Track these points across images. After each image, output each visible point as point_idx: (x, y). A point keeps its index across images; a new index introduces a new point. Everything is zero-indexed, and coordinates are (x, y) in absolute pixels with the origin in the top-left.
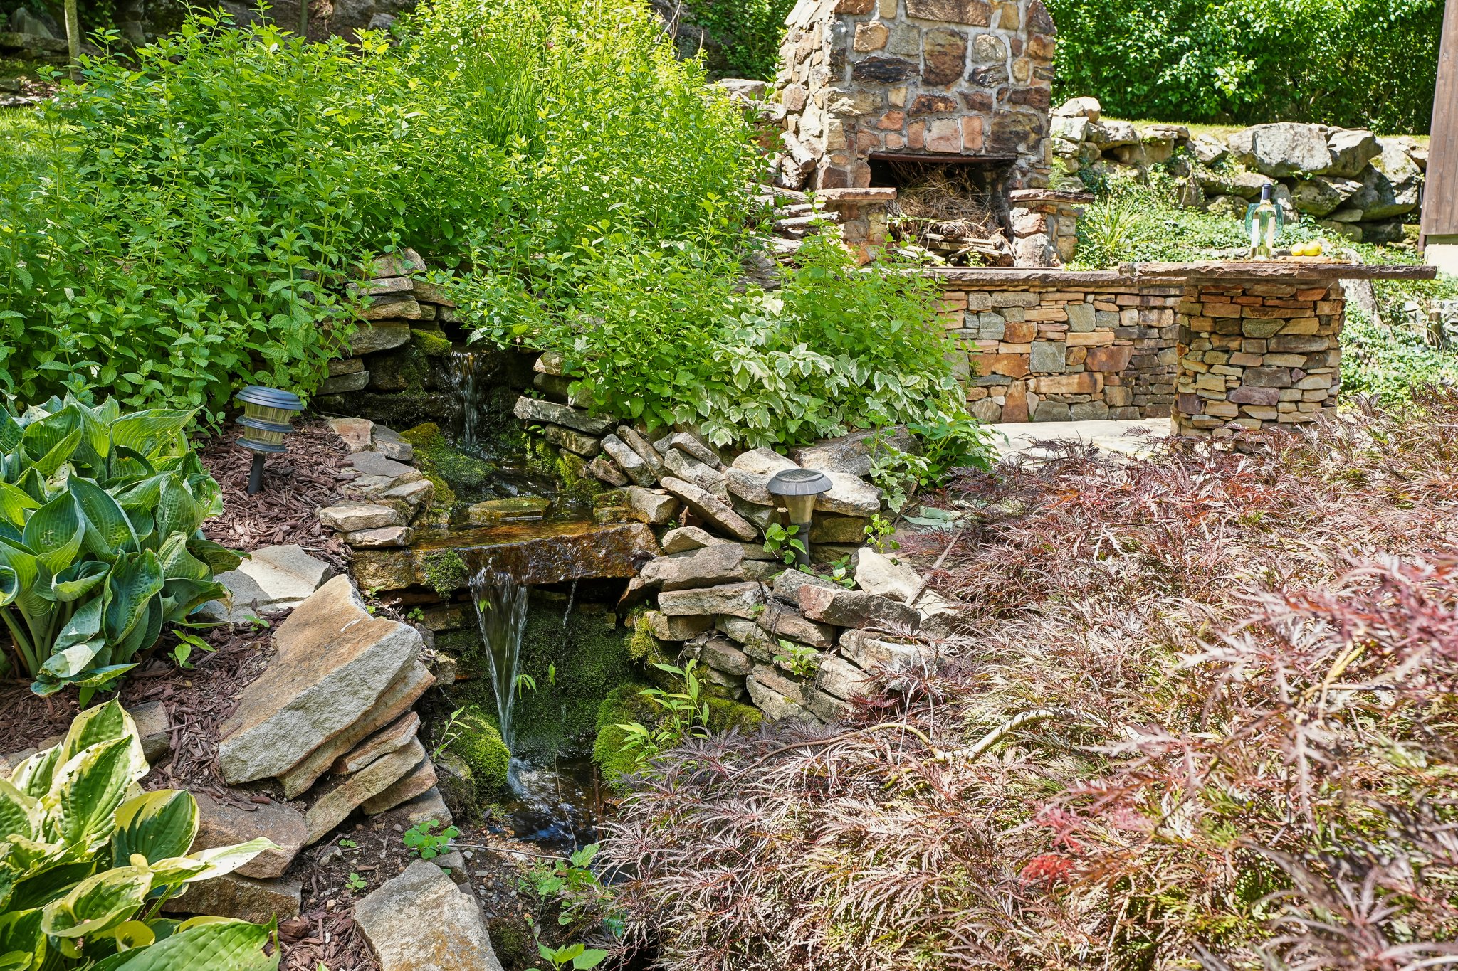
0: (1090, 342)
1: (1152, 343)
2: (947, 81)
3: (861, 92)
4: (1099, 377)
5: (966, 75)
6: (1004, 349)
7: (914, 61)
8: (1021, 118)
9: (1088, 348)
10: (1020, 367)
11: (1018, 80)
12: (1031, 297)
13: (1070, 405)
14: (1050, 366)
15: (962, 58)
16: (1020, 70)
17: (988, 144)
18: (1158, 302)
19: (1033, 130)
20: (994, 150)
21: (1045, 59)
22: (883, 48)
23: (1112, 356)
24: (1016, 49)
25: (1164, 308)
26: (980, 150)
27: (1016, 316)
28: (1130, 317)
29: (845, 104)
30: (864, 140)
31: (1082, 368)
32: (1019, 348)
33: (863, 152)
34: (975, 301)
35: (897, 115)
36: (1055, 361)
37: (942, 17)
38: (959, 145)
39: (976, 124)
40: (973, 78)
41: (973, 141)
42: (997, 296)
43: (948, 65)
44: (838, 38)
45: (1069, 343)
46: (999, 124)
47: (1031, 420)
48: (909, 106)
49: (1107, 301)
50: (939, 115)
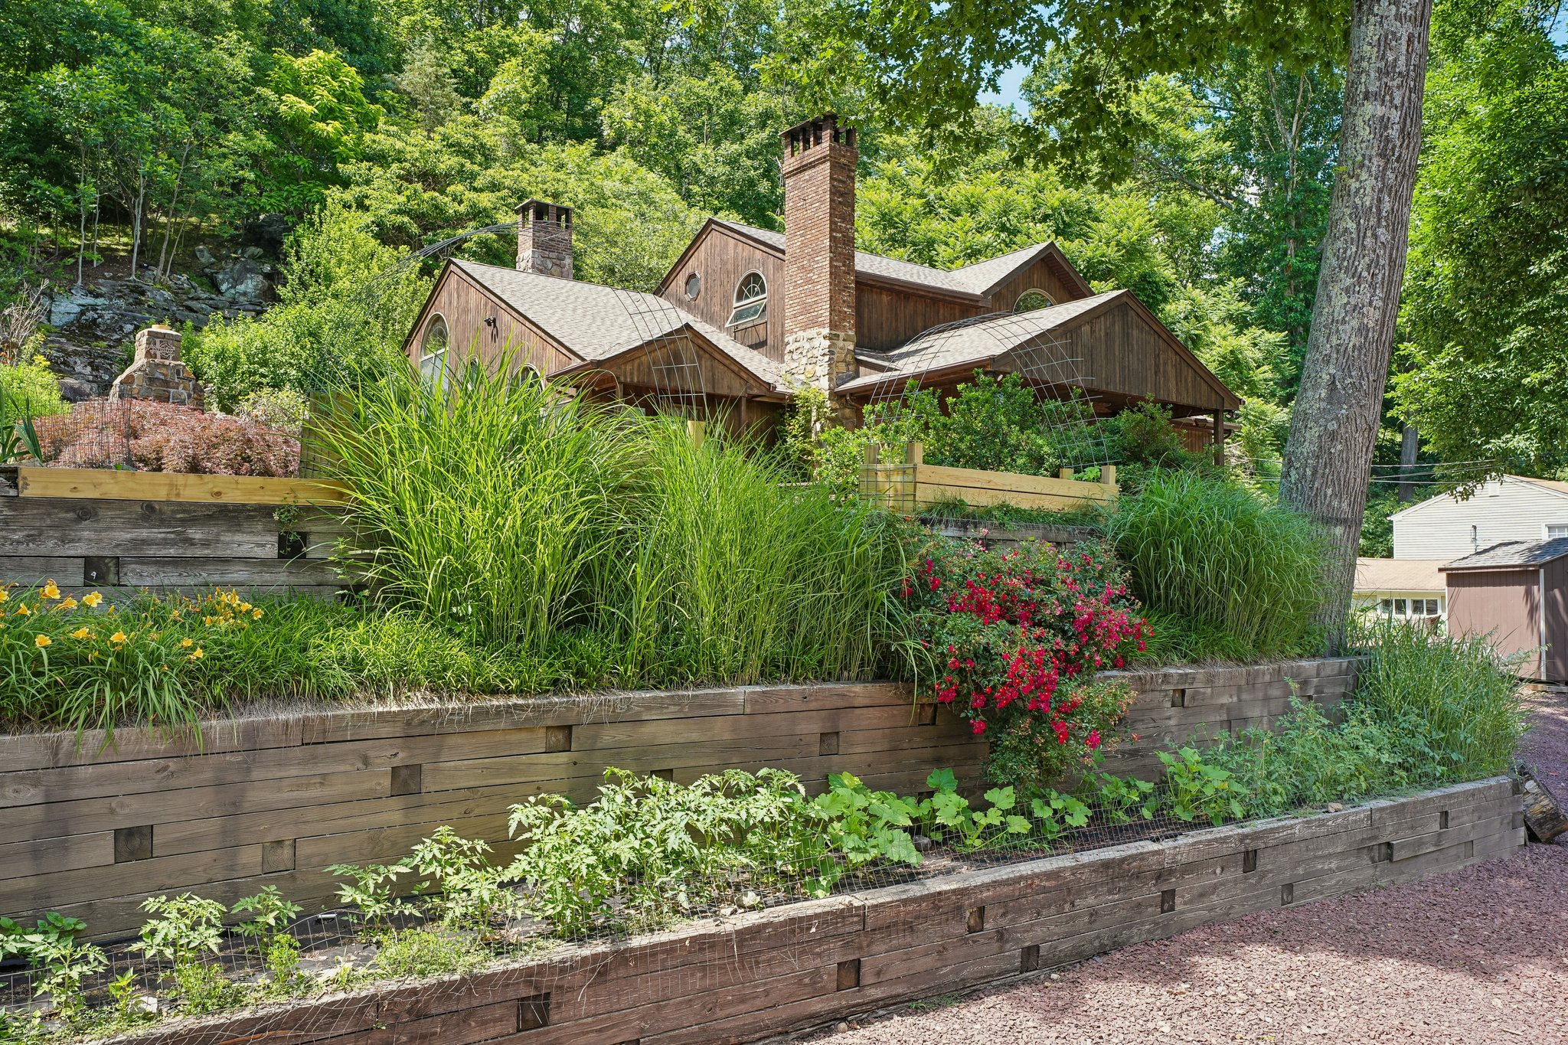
44: (120, 390)
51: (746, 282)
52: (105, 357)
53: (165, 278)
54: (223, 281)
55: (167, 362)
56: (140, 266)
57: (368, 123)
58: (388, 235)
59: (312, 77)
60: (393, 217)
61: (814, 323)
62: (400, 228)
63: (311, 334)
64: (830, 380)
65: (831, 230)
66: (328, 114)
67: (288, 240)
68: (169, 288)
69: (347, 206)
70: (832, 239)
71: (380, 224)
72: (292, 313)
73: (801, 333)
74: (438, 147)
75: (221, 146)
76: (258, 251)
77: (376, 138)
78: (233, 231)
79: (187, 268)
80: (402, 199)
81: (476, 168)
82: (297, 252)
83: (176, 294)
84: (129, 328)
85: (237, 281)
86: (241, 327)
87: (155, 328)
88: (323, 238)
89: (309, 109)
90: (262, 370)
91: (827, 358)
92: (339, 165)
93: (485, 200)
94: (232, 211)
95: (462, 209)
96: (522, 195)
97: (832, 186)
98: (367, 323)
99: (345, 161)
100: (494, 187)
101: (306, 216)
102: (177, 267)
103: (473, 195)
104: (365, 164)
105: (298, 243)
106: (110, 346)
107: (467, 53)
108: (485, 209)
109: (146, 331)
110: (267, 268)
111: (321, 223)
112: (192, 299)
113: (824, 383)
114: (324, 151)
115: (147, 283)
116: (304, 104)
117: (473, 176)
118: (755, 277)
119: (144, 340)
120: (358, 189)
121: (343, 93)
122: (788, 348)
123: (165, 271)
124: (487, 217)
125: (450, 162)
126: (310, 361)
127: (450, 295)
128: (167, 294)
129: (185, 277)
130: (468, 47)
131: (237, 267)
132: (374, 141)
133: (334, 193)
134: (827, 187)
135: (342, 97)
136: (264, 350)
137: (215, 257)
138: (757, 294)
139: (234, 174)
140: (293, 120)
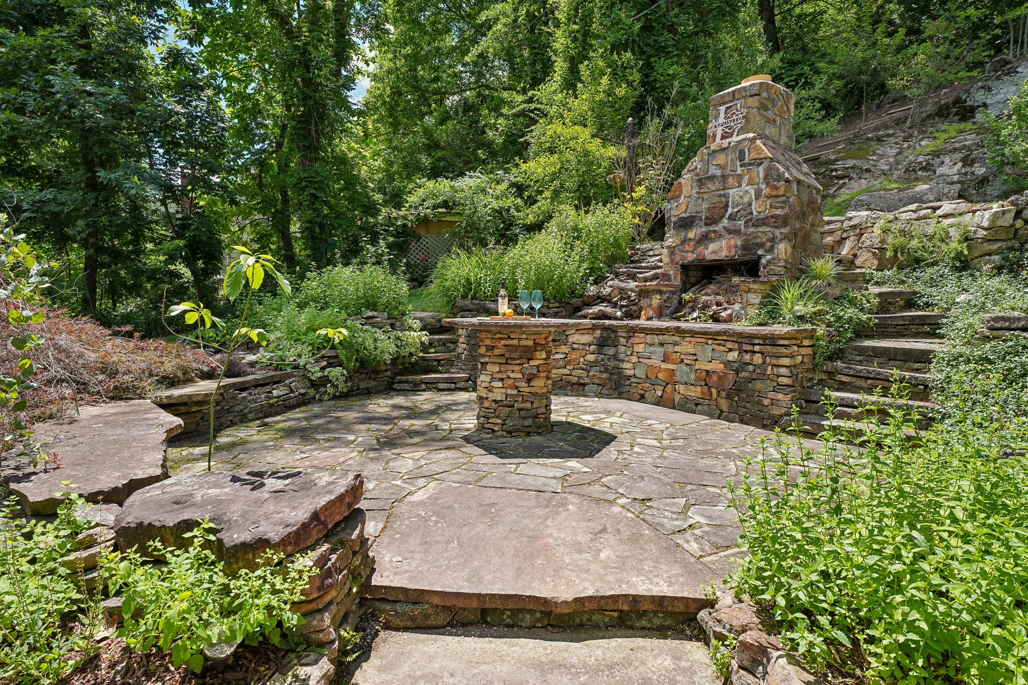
0: (707, 368)
1: (747, 374)
2: (717, 222)
3: (677, 235)
4: (714, 391)
5: (727, 216)
6: (664, 366)
7: (700, 215)
8: (760, 234)
9: (707, 372)
10: (671, 377)
11: (759, 213)
12: (677, 339)
13: (697, 405)
14: (685, 379)
15: (727, 206)
16: (760, 206)
17: (739, 252)
18: (749, 348)
19: (768, 240)
20: (743, 255)
21: (778, 196)
22: (685, 212)
23: (720, 378)
24: (758, 194)
25: (754, 352)
26: (734, 256)
27: (670, 348)
28: (733, 356)
29: (670, 242)
30: (677, 258)
31: (703, 383)
32: (671, 366)
33: (677, 264)
34: (649, 339)
35: (692, 243)
36: (688, 377)
37: (714, 189)
38: (723, 255)
39: (732, 242)
40: (730, 218)
41: (730, 252)
42: (661, 337)
43: (718, 212)
45: (697, 367)
46: (745, 240)
47: (674, 408)
48: (697, 238)
49: (719, 345)
50: (712, 240)
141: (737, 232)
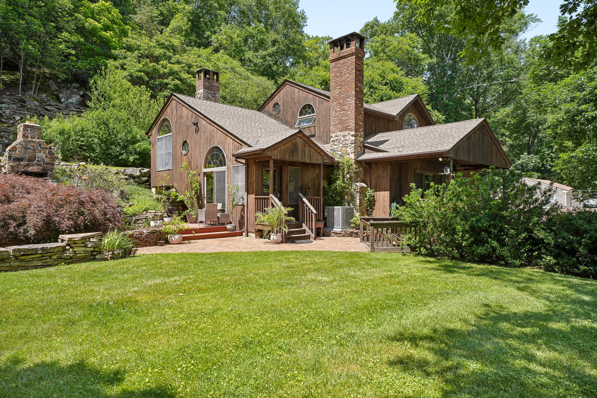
2: (32, 161)
3: (15, 162)
7: (25, 158)
8: (48, 166)
11: (47, 161)
15: (36, 158)
17: (41, 171)
19: (51, 168)
20: (43, 171)
21: (53, 158)
22: (19, 156)
24: (46, 157)
29: (11, 164)
30: (15, 169)
33: (15, 171)
35: (22, 166)
37: (31, 152)
38: (35, 171)
39: (39, 167)
40: (37, 161)
41: (38, 170)
43: (32, 159)
44: (9, 154)
46: (43, 168)
48: (25, 164)
50: (31, 166)
51: (304, 108)
52: (6, 132)
53: (35, 95)
54: (62, 98)
55: (34, 140)
56: (23, 90)
57: (124, 33)
58: (135, 81)
59: (99, 12)
60: (137, 73)
61: (346, 129)
62: (140, 78)
63: (104, 123)
64: (355, 155)
65: (356, 87)
66: (106, 28)
67: (92, 81)
68: (37, 100)
69: (117, 68)
70: (356, 91)
71: (131, 76)
72: (95, 114)
73: (339, 133)
74: (154, 45)
75: (59, 38)
76: (77, 85)
77: (128, 39)
78: (66, 76)
79: (45, 91)
80: (141, 66)
81: (171, 54)
82: (95, 87)
83: (40, 103)
84: (18, 118)
85: (68, 98)
86: (72, 119)
87: (27, 123)
88: (107, 81)
89: (99, 25)
90: (81, 139)
91: (353, 145)
92: (112, 50)
93: (176, 68)
94: (65, 67)
95: (166, 71)
96: (190, 66)
97: (356, 67)
98: (129, 119)
99: (115, 49)
100: (178, 62)
101: (98, 71)
102: (41, 90)
103: (170, 65)
104: (123, 51)
105: (95, 82)
106: (9, 126)
107: (160, 10)
108: (176, 71)
109: (22, 124)
110: (81, 93)
111: (106, 74)
112: (48, 105)
113: (352, 156)
114: (105, 44)
115: (27, 98)
116: (96, 23)
117: (169, 58)
118: (310, 106)
119: (22, 129)
120: (121, 61)
121: (113, 20)
122: (332, 139)
123: (35, 92)
124: (177, 74)
125: (160, 51)
126: (104, 136)
127: (172, 110)
128: (36, 103)
129: (44, 95)
130: (160, 8)
131: (68, 92)
132: (128, 41)
133: (111, 63)
134: (354, 67)
135: (113, 22)
136: (83, 130)
137: (58, 87)
138: (310, 113)
139: (65, 51)
140: (92, 30)
141: (41, 165)
